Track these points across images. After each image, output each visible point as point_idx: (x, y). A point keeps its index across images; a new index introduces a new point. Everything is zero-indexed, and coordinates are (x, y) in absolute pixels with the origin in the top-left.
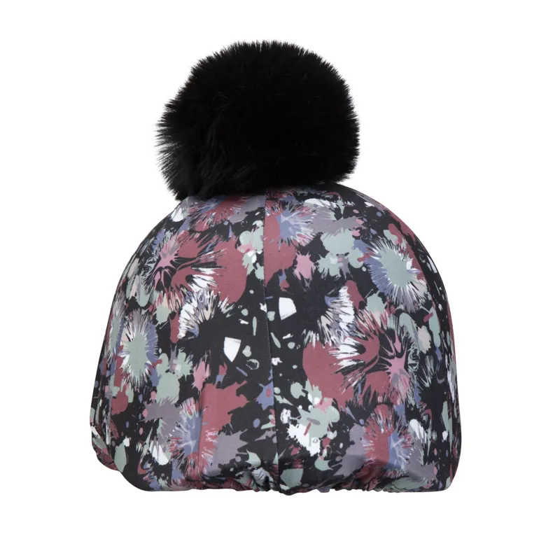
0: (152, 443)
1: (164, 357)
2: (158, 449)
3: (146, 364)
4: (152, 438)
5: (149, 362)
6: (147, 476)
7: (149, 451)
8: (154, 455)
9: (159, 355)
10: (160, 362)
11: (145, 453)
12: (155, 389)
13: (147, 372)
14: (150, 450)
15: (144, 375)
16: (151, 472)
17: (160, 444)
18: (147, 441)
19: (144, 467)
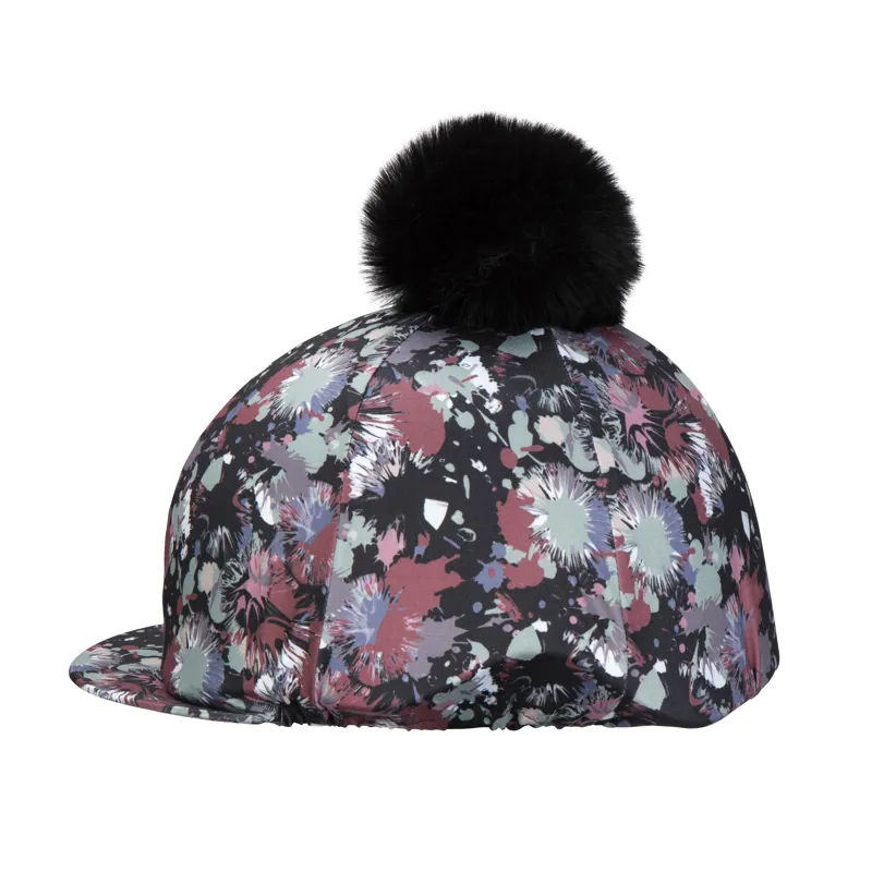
0: (702, 661)
1: (696, 544)
2: (710, 668)
3: (674, 557)
4: (700, 654)
5: (676, 554)
6: (704, 707)
7: (699, 673)
8: (708, 677)
9: (689, 542)
10: (693, 551)
11: (694, 676)
12: (692, 589)
13: (676, 567)
14: (701, 671)
15: (672, 571)
16: (707, 701)
17: (712, 660)
18: (695, 660)
19: (698, 696)
